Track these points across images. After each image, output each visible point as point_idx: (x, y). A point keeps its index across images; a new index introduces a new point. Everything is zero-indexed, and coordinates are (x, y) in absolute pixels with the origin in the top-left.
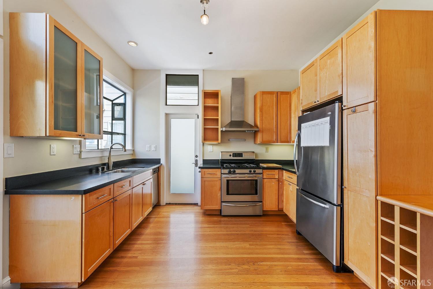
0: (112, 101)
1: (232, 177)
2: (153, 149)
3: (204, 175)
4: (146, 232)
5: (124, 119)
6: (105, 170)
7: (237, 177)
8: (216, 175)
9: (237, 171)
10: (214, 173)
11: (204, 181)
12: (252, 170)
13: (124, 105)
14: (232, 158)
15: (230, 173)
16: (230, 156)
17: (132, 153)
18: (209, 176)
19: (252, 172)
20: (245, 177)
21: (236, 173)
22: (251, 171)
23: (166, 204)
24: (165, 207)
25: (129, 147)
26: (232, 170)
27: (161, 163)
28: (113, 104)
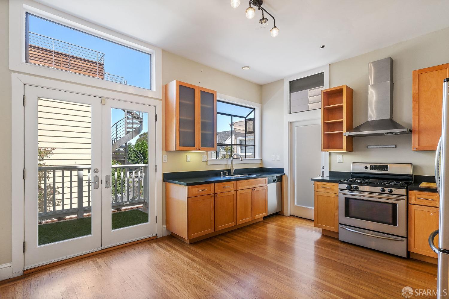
0: (245, 118)
1: (352, 195)
2: (277, 159)
3: (318, 189)
4: (251, 231)
5: (254, 132)
6: (227, 175)
7: (362, 196)
8: (333, 190)
9: (361, 188)
10: (330, 187)
11: (318, 195)
12: (387, 190)
13: (253, 119)
14: (368, 171)
15: (350, 189)
16: (366, 168)
17: (260, 162)
18: (322, 190)
19: (387, 191)
20: (373, 197)
21: (359, 190)
22: (383, 190)
23: (291, 215)
24: (289, 218)
25: (257, 157)
26: (353, 186)
27: (284, 173)
28: (246, 120)
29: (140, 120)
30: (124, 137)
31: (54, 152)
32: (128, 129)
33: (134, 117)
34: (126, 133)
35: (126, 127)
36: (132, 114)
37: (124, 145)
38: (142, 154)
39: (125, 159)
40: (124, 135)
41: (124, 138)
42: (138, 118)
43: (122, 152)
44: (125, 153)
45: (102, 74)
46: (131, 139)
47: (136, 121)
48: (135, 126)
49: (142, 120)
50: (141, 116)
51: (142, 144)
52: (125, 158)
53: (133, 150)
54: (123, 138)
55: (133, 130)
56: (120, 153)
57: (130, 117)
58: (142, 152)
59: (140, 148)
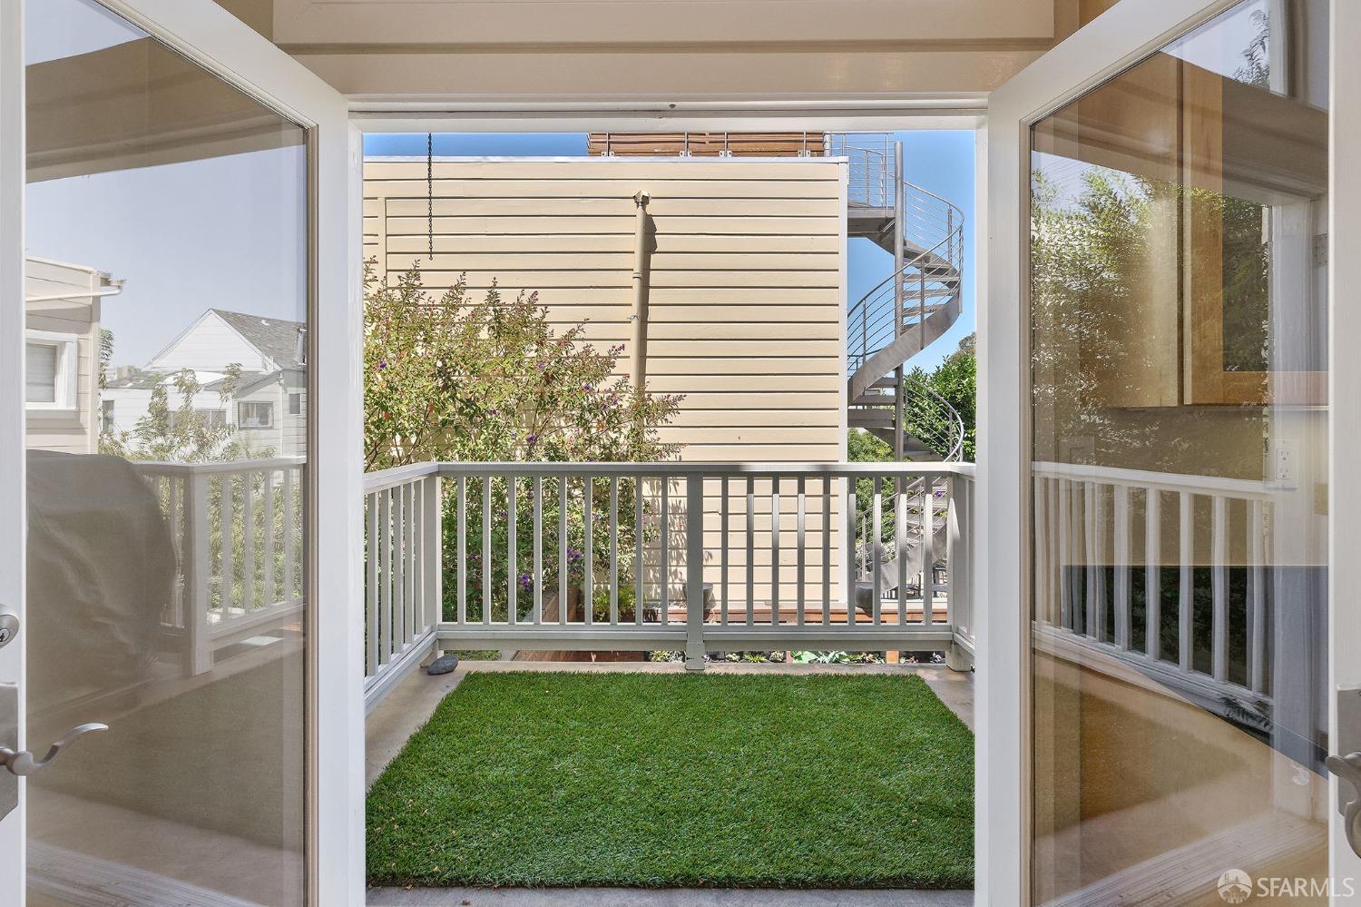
29: (949, 279)
30: (892, 345)
31: (681, 404)
32: (906, 316)
33: (929, 270)
34: (899, 330)
35: (899, 310)
36: (920, 260)
37: (892, 374)
38: (957, 406)
39: (894, 425)
40: (891, 338)
41: (890, 351)
42: (941, 272)
43: (885, 400)
44: (894, 404)
45: (820, 138)
46: (916, 351)
47: (935, 284)
48: (929, 302)
49: (959, 275)
50: (955, 264)
51: (959, 369)
52: (894, 423)
53: (930, 395)
54: (885, 349)
55: (922, 317)
56: (880, 404)
57: (912, 270)
58: (959, 396)
59: (953, 386)
